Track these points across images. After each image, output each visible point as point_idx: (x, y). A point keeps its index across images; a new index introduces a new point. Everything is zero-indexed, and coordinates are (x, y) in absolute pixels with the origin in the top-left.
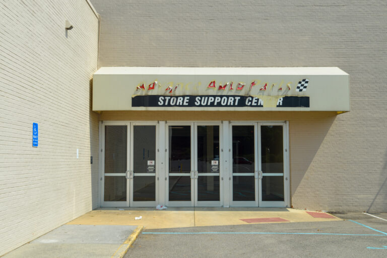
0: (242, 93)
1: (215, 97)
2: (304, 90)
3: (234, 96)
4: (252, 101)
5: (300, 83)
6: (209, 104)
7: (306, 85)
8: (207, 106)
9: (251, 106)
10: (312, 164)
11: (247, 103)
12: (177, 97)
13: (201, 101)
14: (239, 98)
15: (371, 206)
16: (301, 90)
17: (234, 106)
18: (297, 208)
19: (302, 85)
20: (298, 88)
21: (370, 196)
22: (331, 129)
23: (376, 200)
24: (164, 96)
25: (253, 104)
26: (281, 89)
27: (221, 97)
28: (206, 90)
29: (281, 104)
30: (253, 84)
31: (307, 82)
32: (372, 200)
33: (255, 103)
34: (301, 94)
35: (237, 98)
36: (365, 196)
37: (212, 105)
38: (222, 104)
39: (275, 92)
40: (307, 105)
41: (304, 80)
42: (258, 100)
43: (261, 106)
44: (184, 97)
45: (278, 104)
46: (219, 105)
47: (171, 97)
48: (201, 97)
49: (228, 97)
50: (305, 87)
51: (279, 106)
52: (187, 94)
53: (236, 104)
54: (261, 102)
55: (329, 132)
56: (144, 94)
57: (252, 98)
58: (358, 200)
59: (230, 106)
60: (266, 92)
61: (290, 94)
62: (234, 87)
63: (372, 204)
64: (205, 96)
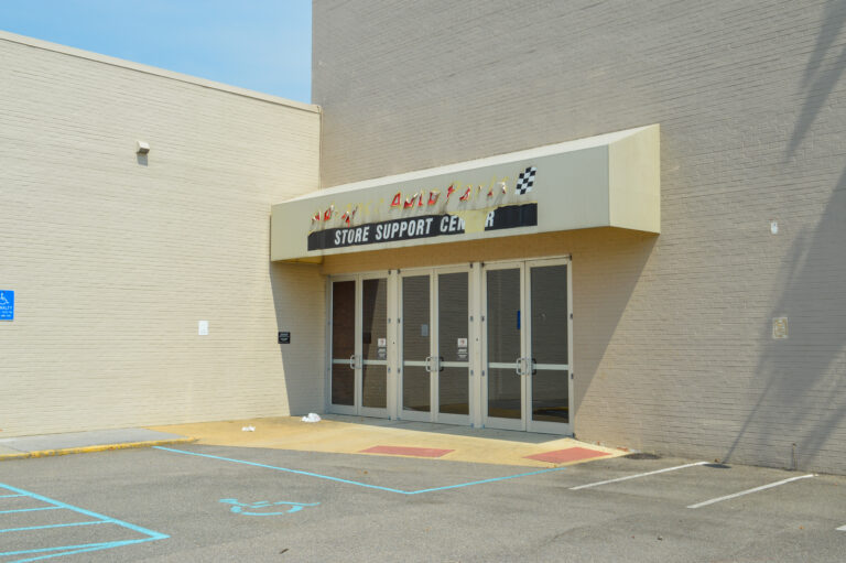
0: (435, 211)
1: (399, 221)
2: (529, 189)
3: (424, 218)
4: (447, 224)
5: (522, 176)
6: (392, 236)
7: (531, 179)
8: (390, 240)
9: (448, 233)
10: (612, 345)
11: (442, 230)
12: (355, 228)
13: (382, 231)
14: (431, 220)
15: (733, 448)
16: (523, 192)
17: (425, 236)
18: (584, 440)
19: (525, 181)
20: (519, 187)
21: (732, 423)
22: (648, 266)
23: (745, 435)
24: (341, 229)
25: (452, 229)
26: (490, 194)
27: (408, 220)
28: (389, 212)
29: (491, 225)
30: (450, 189)
31: (533, 173)
32: (736, 435)
33: (454, 226)
34: (523, 200)
35: (429, 221)
36: (719, 422)
37: (397, 237)
38: (410, 234)
39: (482, 201)
40: (533, 222)
41: (528, 170)
42: (457, 220)
43: (462, 231)
44: (362, 226)
45: (486, 225)
46: (406, 236)
47: (349, 229)
48: (383, 224)
49: (416, 219)
50: (530, 184)
51: (488, 229)
52: (367, 221)
53: (427, 232)
54: (463, 224)
55: (643, 273)
56: (320, 229)
57: (449, 217)
58: (703, 431)
59: (420, 236)
60: (469, 206)
61: (505, 202)
62: (424, 201)
63: (736, 443)
64: (388, 222)
